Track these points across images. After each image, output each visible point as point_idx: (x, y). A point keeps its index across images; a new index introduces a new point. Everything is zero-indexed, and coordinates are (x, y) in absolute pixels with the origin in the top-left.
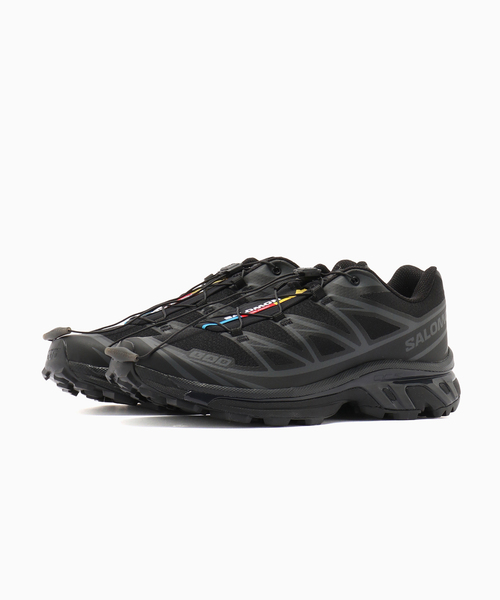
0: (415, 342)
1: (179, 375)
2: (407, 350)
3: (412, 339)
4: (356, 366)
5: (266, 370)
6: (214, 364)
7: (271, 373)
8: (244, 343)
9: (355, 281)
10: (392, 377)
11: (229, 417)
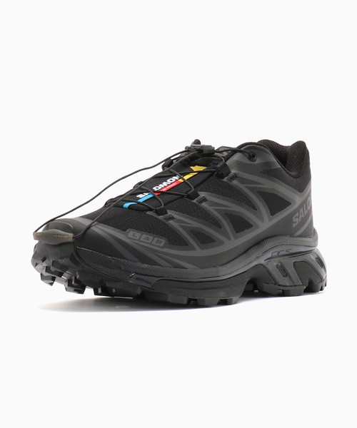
1: (123, 257)
2: (294, 225)
3: (297, 215)
4: (258, 243)
5: (194, 249)
6: (151, 244)
7: (199, 252)
8: (171, 222)
9: (252, 157)
10: (284, 253)
11: (170, 299)
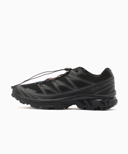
0: (95, 89)
7: (46, 95)
8: (41, 87)
9: (77, 71)
